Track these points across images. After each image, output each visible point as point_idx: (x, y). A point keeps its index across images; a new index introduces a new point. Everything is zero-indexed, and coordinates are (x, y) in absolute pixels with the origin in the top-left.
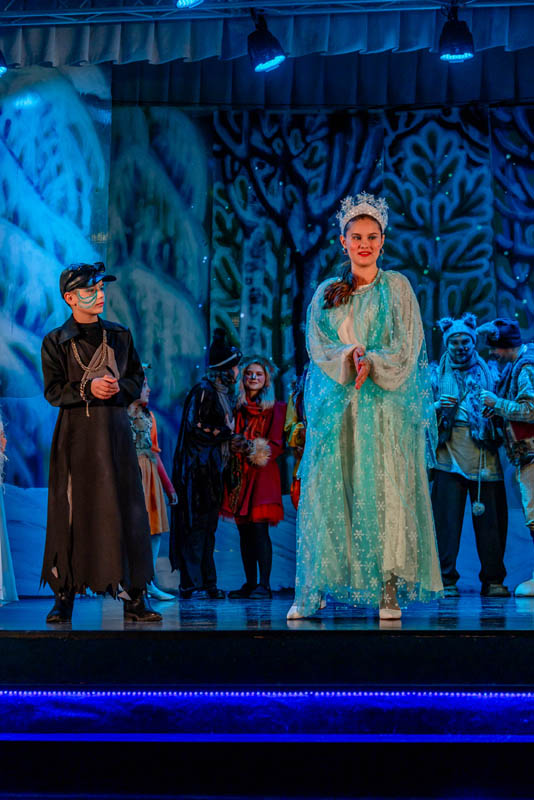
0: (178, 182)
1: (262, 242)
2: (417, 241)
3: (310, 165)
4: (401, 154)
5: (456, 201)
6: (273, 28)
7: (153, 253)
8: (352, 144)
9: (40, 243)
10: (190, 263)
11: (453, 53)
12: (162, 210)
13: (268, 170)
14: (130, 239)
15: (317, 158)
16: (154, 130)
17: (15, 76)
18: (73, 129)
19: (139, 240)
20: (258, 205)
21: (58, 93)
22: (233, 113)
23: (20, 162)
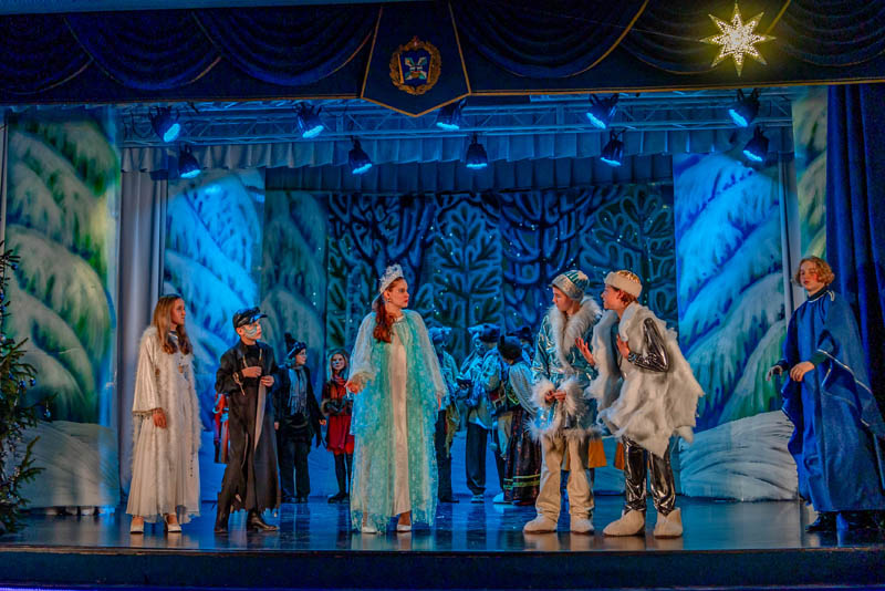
0: (307, 237)
1: (359, 275)
2: (455, 275)
3: (389, 227)
4: (445, 221)
5: (479, 249)
6: (364, 147)
7: (291, 281)
8: (415, 214)
9: (219, 277)
10: (314, 288)
11: (475, 163)
12: (297, 254)
13: (363, 230)
14: (277, 272)
15: (393, 223)
16: (293, 206)
17: (205, 174)
18: (241, 207)
19: (283, 274)
20: (357, 252)
21: (232, 185)
22: (341, 195)
23: (208, 227)
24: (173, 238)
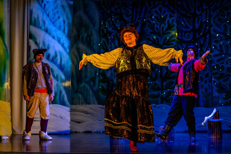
0: (92, 20)
1: (114, 37)
2: (156, 37)
3: (127, 16)
4: (152, 13)
5: (167, 26)
7: (85, 39)
15: (129, 14)
16: (85, 6)
18: (63, 6)
19: (81, 36)
20: (113, 27)
22: (106, 2)
24: (33, 20)
